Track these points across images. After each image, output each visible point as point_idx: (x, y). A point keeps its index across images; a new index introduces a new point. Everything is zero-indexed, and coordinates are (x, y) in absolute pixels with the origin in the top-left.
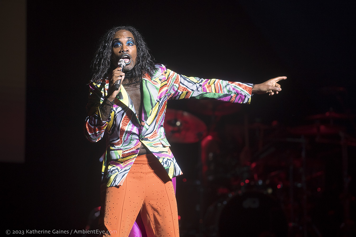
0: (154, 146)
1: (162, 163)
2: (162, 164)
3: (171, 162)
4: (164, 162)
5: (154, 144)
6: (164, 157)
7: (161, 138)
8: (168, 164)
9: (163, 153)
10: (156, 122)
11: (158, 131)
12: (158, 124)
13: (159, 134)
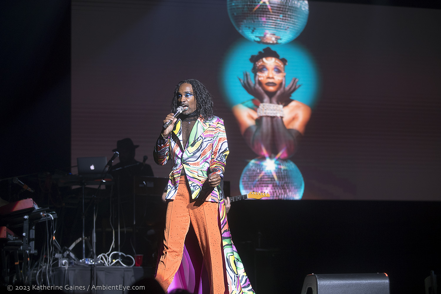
0: (190, 171)
2: (190, 186)
4: (192, 185)
5: (191, 170)
6: (195, 182)
7: (202, 169)
8: (195, 188)
9: (196, 179)
10: (200, 155)
11: (201, 164)
12: (202, 158)
13: (201, 166)
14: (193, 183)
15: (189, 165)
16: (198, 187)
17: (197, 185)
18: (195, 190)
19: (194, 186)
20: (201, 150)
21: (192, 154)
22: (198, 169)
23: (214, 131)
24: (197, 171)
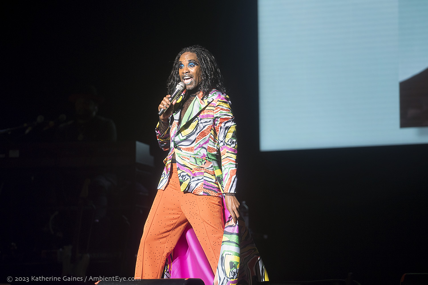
1: (179, 174)
3: (188, 178)
4: (180, 175)
5: (183, 156)
6: (184, 171)
7: (195, 156)
8: (184, 179)
9: (187, 168)
10: (195, 140)
11: (196, 149)
12: (197, 143)
13: (195, 152)
14: (183, 172)
15: (181, 149)
16: (187, 177)
17: (187, 175)
18: (184, 181)
19: (183, 176)
20: (196, 133)
21: (185, 138)
22: (191, 155)
23: (214, 110)
24: (189, 158)
